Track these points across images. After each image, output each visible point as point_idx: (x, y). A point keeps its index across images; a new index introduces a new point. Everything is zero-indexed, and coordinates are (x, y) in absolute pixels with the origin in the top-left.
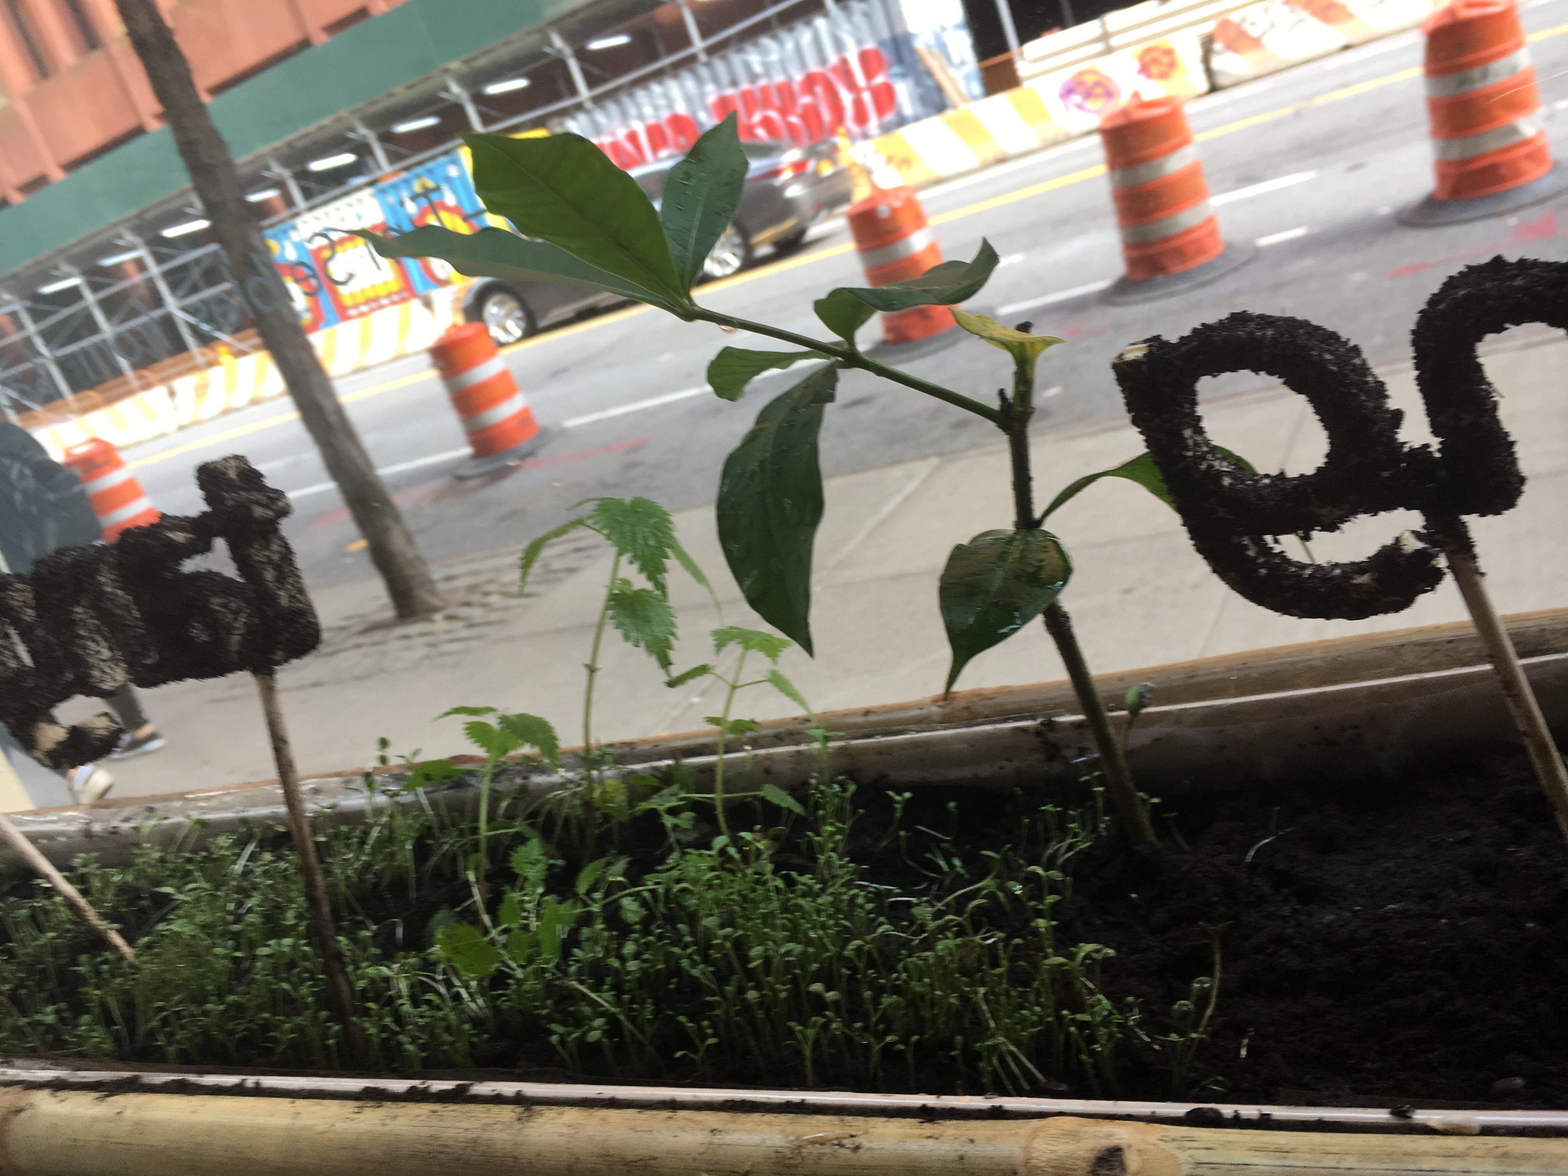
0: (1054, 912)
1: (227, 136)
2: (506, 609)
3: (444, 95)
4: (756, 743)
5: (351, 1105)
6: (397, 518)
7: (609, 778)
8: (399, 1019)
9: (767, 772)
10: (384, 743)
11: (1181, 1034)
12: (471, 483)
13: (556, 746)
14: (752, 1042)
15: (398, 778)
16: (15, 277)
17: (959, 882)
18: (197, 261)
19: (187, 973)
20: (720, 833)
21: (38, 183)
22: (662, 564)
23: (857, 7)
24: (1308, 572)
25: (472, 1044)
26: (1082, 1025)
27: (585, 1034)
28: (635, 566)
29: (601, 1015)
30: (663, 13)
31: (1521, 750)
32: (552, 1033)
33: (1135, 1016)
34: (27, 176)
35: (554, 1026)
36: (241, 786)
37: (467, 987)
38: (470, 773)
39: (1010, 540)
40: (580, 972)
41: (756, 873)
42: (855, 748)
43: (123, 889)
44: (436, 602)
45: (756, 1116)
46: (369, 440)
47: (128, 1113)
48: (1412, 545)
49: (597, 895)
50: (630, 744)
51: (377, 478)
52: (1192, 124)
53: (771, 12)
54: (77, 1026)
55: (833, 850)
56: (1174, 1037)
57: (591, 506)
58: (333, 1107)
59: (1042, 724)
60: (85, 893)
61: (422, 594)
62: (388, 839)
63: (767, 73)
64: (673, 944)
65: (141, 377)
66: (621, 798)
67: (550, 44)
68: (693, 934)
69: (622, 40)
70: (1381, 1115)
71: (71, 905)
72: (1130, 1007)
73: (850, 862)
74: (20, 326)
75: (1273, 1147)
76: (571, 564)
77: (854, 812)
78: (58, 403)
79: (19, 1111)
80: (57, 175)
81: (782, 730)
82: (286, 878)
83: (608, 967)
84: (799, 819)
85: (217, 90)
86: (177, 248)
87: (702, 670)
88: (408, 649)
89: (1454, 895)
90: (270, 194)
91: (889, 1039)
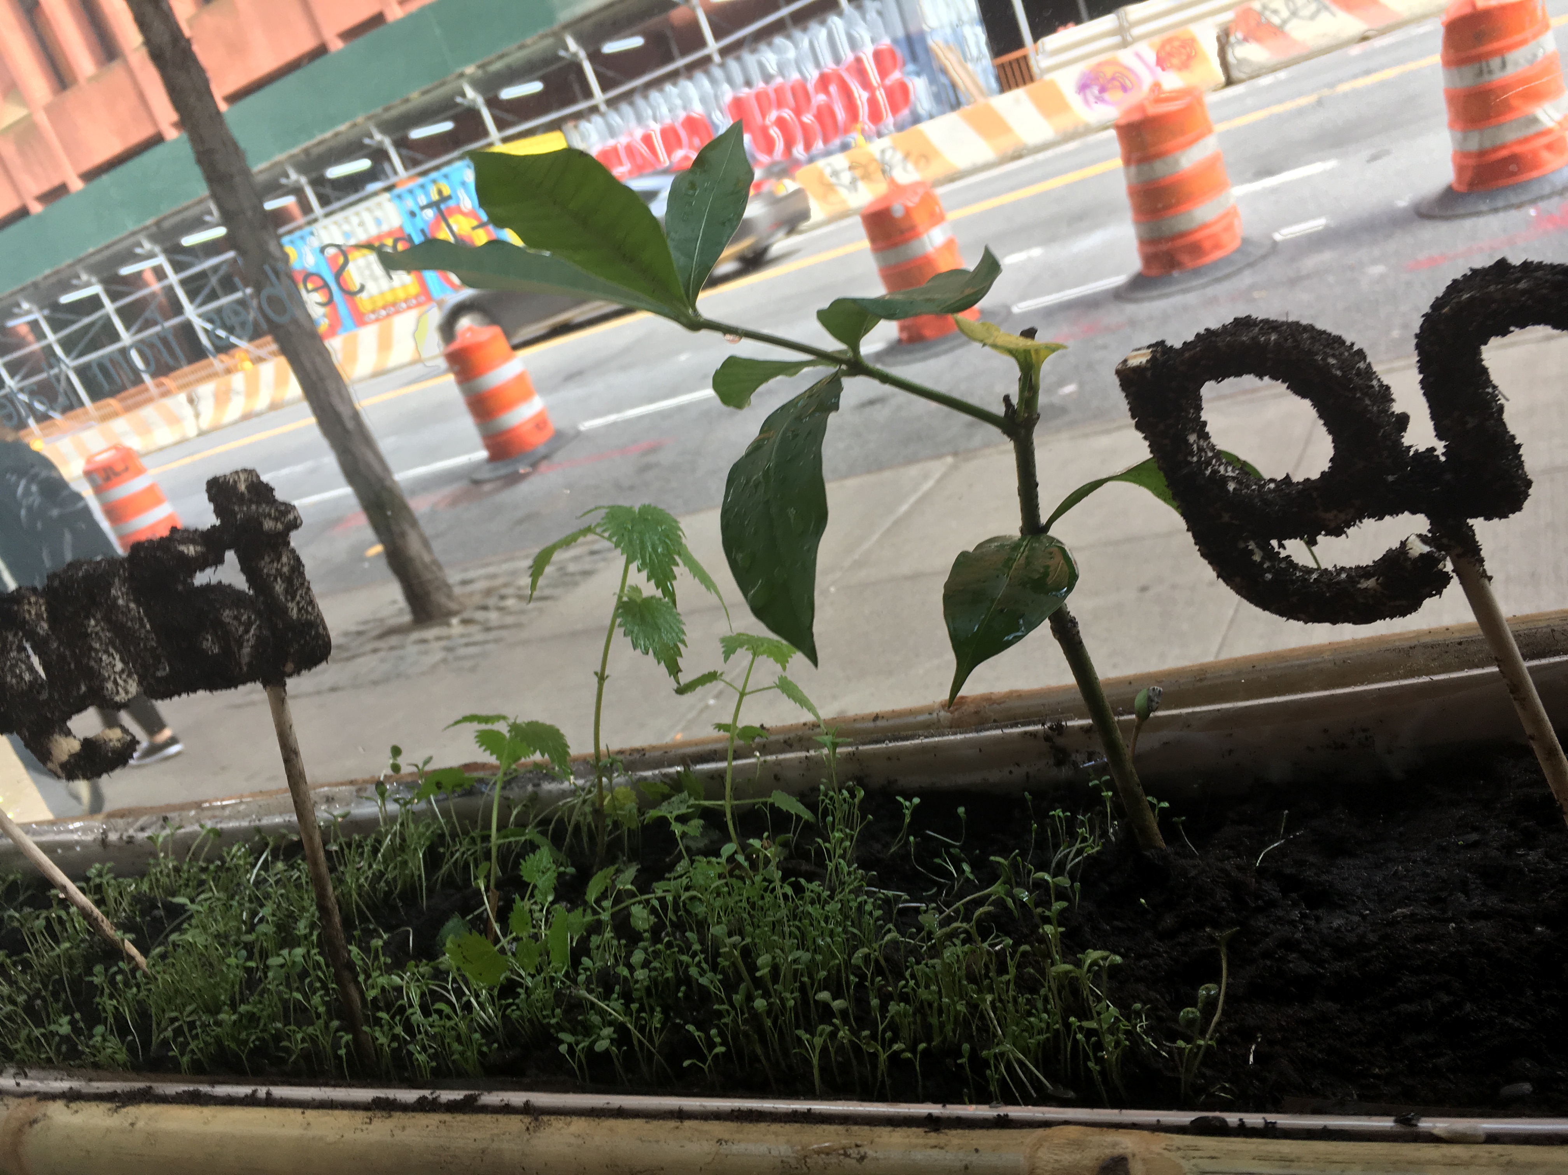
0: (1062, 918)
1: (243, 144)
2: (522, 612)
3: (459, 100)
4: (765, 749)
5: (361, 1115)
6: (414, 523)
7: (619, 785)
8: (409, 1027)
9: (776, 778)
10: (396, 751)
11: (1188, 1040)
12: (487, 487)
13: (568, 753)
14: (759, 1051)
15: (411, 786)
16: (35, 285)
17: (968, 887)
18: (215, 269)
19: (200, 983)
20: (729, 839)
21: (59, 192)
22: (672, 571)
23: (871, 8)
24: (1314, 576)
25: (481, 1053)
26: (1089, 1033)
27: (594, 1042)
28: (644, 574)
29: (610, 1024)
30: (677, 15)
31: (1529, 752)
32: (561, 1042)
33: (1141, 1025)
34: (45, 186)
35: (562, 1036)
36: (253, 795)
37: (477, 997)
38: (481, 781)
39: (1016, 546)
40: (588, 981)
41: (765, 880)
42: (865, 752)
43: (137, 899)
44: (453, 606)
45: (762, 1126)
46: (386, 445)
47: (140, 1124)
48: (1418, 548)
49: (606, 904)
50: (642, 751)
51: (393, 481)
52: (1212, 115)
53: (785, 12)
54: (91, 1036)
55: (843, 856)
56: (1181, 1043)
57: (603, 512)
58: (343, 1117)
59: (1051, 728)
60: (99, 903)
61: (440, 598)
62: (402, 847)
63: (781, 72)
64: (681, 951)
65: (159, 385)
66: (631, 805)
67: (566, 49)
68: (702, 942)
69: (637, 42)
70: (1386, 1123)
71: (86, 914)
72: (1138, 1014)
73: (858, 868)
74: (42, 336)
75: (1277, 1156)
76: (587, 567)
77: (863, 818)
78: (79, 411)
79: (35, 1121)
80: (76, 185)
81: (792, 735)
82: (298, 886)
83: (617, 976)
84: (807, 824)
85: (233, 98)
86: (197, 257)
87: (712, 677)
88: (426, 653)
89: (1463, 898)
90: (288, 201)
91: (895, 1047)
